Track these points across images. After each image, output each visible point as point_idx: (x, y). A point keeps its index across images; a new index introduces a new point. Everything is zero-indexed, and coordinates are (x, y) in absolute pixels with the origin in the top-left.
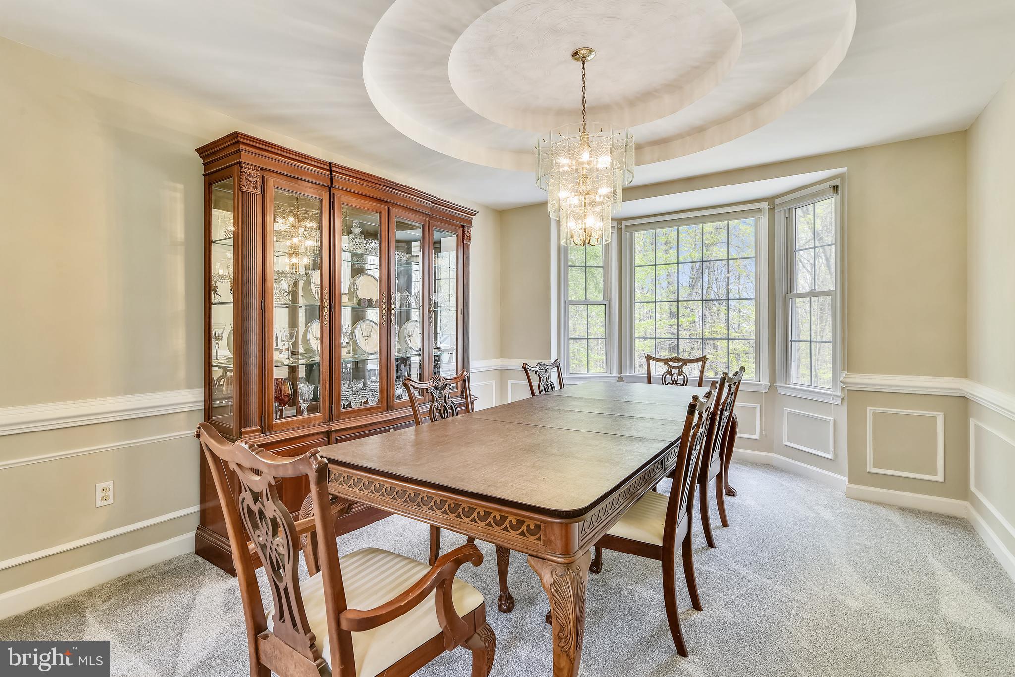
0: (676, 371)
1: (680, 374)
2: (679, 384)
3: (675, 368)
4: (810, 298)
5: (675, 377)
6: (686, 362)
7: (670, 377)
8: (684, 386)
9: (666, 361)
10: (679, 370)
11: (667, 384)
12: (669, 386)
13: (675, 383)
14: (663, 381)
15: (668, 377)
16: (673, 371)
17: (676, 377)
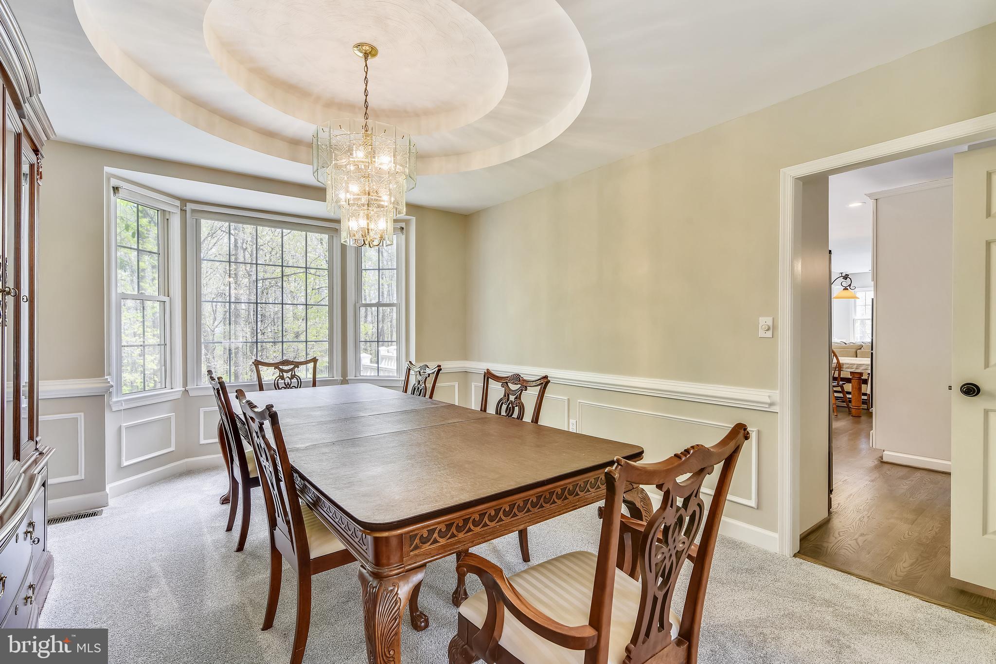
0: (289, 375)
1: (293, 376)
2: (293, 387)
3: (287, 371)
4: (378, 307)
5: (287, 380)
6: (297, 365)
7: (283, 381)
8: (298, 389)
9: (276, 366)
10: (292, 373)
11: (281, 389)
12: (283, 390)
13: (288, 386)
14: (277, 387)
15: (281, 381)
16: (285, 375)
17: (289, 381)
